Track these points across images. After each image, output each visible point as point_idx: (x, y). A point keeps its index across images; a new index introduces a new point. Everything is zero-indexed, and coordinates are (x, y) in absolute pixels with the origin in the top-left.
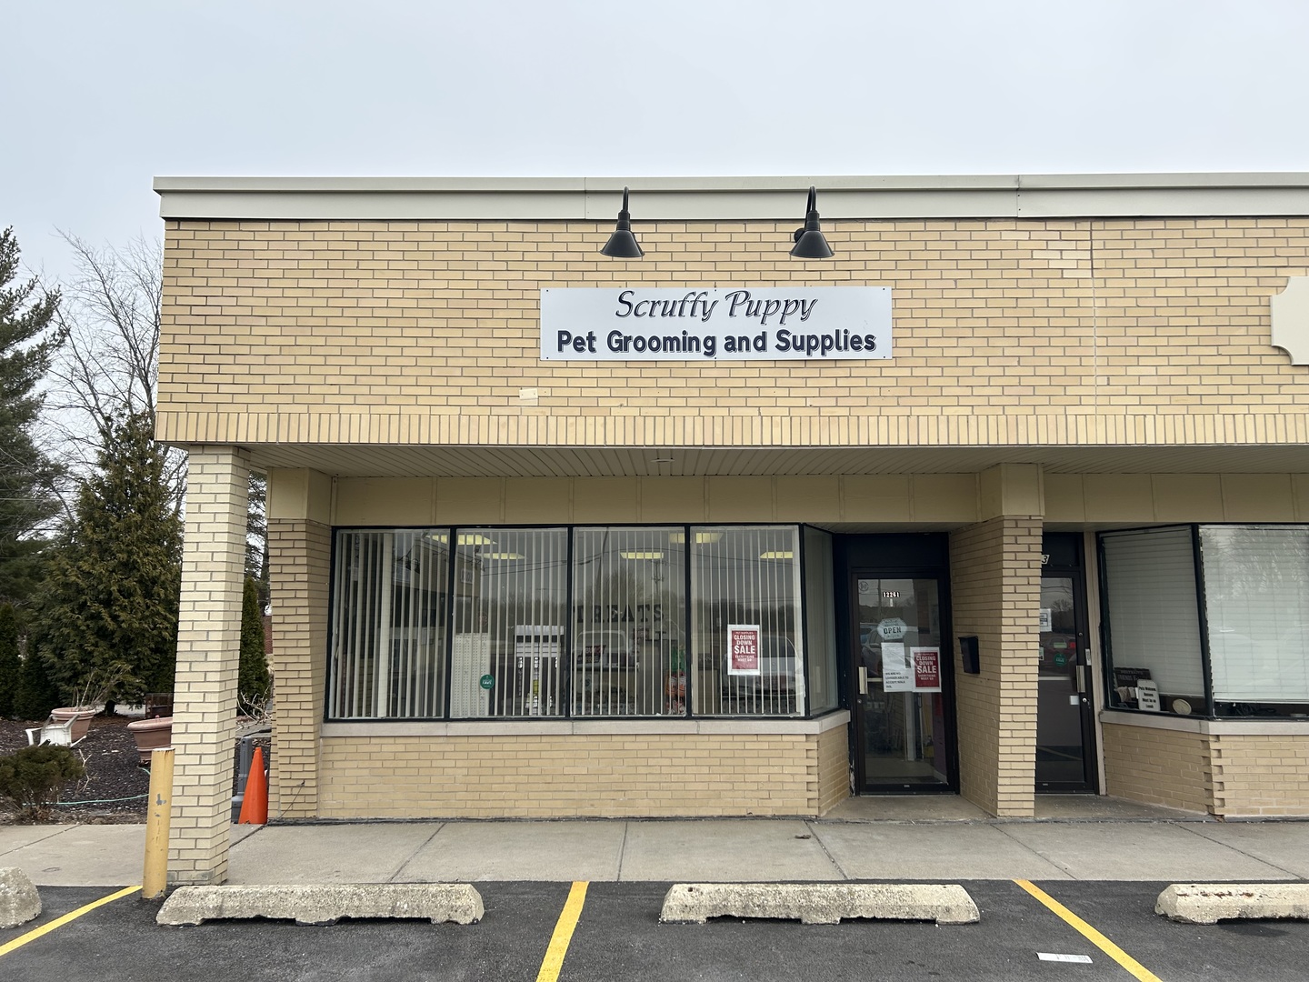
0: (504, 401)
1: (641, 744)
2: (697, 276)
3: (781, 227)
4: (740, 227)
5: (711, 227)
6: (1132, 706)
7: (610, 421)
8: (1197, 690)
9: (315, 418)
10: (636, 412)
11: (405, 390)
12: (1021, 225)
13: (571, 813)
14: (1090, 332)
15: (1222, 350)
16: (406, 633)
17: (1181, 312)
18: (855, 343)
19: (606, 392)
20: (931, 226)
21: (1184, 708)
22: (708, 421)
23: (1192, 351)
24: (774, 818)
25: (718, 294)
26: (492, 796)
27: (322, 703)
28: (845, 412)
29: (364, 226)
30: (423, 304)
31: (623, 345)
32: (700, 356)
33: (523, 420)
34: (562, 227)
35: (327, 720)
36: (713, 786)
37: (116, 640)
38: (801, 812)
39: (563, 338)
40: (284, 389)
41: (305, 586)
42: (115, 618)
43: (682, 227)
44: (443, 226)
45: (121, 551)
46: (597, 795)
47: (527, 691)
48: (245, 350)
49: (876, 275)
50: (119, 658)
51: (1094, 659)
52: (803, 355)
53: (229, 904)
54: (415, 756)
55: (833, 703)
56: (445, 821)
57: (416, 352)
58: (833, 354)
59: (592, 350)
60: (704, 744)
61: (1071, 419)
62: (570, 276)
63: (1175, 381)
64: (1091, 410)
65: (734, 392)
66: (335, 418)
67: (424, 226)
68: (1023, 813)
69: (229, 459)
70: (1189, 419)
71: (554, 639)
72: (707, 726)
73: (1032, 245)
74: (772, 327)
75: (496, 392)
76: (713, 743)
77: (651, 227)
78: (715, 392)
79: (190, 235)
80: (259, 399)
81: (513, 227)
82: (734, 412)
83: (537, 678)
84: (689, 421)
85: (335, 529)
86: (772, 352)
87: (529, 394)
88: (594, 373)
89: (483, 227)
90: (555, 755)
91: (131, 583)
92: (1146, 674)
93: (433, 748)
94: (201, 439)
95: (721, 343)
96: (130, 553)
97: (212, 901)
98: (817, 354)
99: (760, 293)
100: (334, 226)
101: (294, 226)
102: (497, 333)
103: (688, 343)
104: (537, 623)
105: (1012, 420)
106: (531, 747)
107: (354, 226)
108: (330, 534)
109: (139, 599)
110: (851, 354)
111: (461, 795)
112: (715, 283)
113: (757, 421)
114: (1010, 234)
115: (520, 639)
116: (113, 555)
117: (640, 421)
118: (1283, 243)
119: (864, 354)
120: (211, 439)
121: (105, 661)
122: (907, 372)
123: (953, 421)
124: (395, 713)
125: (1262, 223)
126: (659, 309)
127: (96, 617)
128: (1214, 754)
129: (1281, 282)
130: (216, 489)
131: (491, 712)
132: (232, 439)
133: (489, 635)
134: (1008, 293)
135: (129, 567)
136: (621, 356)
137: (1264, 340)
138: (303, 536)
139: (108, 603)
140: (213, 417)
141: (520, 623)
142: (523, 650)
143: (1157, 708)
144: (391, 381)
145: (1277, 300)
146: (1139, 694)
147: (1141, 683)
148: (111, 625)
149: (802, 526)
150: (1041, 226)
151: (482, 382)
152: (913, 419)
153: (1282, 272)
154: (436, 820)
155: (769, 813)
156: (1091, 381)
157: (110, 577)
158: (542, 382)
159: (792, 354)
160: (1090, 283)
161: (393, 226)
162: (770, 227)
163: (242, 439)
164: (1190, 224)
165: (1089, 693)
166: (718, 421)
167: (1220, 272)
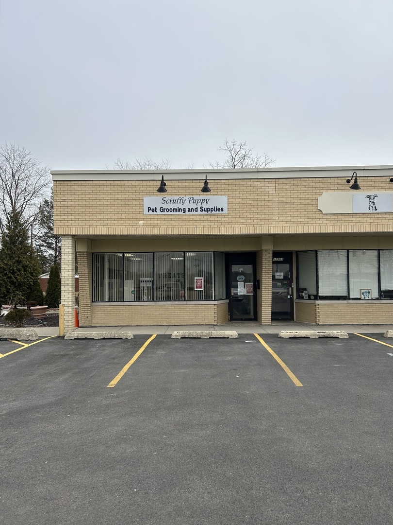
0: (135, 224)
1: (173, 307)
2: (181, 194)
3: (201, 181)
4: (191, 181)
5: (184, 181)
6: (302, 298)
7: (161, 229)
8: (315, 293)
9: (91, 229)
10: (167, 226)
11: (112, 222)
12: (259, 180)
13: (155, 324)
14: (275, 206)
15: (306, 210)
16: (112, 280)
17: (297, 201)
18: (218, 210)
19: (160, 222)
20: (237, 181)
21: (312, 297)
22: (184, 229)
23: (299, 211)
24: (206, 325)
25: (186, 198)
26: (136, 320)
27: (91, 297)
28: (216, 226)
29: (101, 182)
30: (115, 201)
31: (163, 211)
32: (182, 213)
33: (140, 229)
34: (148, 182)
35: (93, 302)
36: (190, 317)
37: (17, 285)
38: (213, 324)
39: (149, 209)
40: (83, 222)
41: (87, 268)
42: (16, 278)
43: (177, 181)
44: (120, 182)
45: (16, 257)
46: (161, 320)
47: (144, 294)
48: (74, 212)
49: (224, 193)
50: (18, 291)
51: (294, 286)
52: (206, 213)
53: (80, 335)
54: (115, 310)
55: (225, 298)
56: (124, 326)
57: (114, 212)
58: (214, 212)
59: (156, 212)
60: (188, 307)
61: (270, 227)
62: (150, 194)
63: (295, 218)
64: (274, 225)
65: (190, 222)
66: (96, 228)
67: (115, 182)
68: (268, 323)
69: (71, 238)
70: (298, 227)
71: (150, 281)
72: (189, 303)
73: (261, 185)
74: (199, 206)
75: (133, 222)
76: (191, 307)
77: (170, 182)
78: (186, 222)
79: (59, 184)
80: (78, 224)
81: (136, 182)
82: (190, 226)
83: (146, 291)
84: (179, 229)
85: (93, 253)
86: (199, 212)
87: (141, 222)
88: (157, 217)
89: (129, 182)
90: (151, 310)
91: (19, 267)
92: (305, 289)
93: (120, 308)
94: (65, 234)
95: (187, 210)
96: (19, 258)
97: (76, 335)
98: (209, 212)
99: (196, 198)
100: (93, 182)
101: (84, 182)
102: (133, 208)
103: (179, 210)
104: (146, 277)
105: (256, 228)
106: (145, 308)
107: (98, 182)
108: (91, 254)
109: (23, 272)
110: (218, 212)
111: (127, 320)
112: (185, 195)
113: (196, 228)
114: (256, 183)
115: (141, 281)
116: (14, 258)
117: (168, 229)
118: (322, 184)
119: (221, 212)
120: (67, 234)
121: (14, 292)
122: (231, 217)
123: (242, 228)
124: (110, 300)
125: (317, 179)
126: (172, 202)
127: (10, 278)
128: (317, 309)
129: (320, 194)
130: (68, 245)
131: (135, 299)
132: (72, 234)
133: (133, 281)
134: (255, 197)
135: (19, 262)
136: (163, 213)
137: (316, 208)
138: (86, 255)
139: (13, 273)
140: (67, 228)
141: (141, 277)
142: (142, 284)
143: (307, 298)
144: (109, 220)
145: (320, 198)
146: (304, 294)
147: (305, 292)
148: (15, 280)
149: (214, 252)
150: (263, 180)
151: (130, 220)
152: (232, 228)
153: (321, 191)
154: (121, 326)
155: (205, 324)
156: (275, 218)
157: (13, 266)
158: (144, 220)
159: (204, 212)
160: (275, 194)
161: (108, 182)
162: (198, 181)
163: (74, 234)
164: (300, 179)
165: (292, 295)
166: (186, 228)
167: (306, 191)
